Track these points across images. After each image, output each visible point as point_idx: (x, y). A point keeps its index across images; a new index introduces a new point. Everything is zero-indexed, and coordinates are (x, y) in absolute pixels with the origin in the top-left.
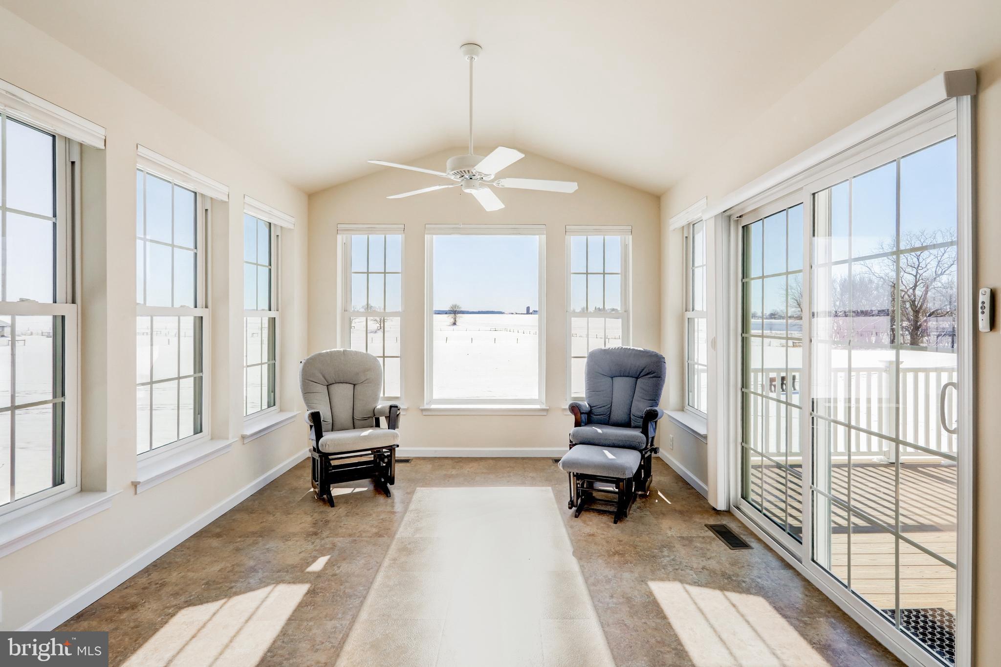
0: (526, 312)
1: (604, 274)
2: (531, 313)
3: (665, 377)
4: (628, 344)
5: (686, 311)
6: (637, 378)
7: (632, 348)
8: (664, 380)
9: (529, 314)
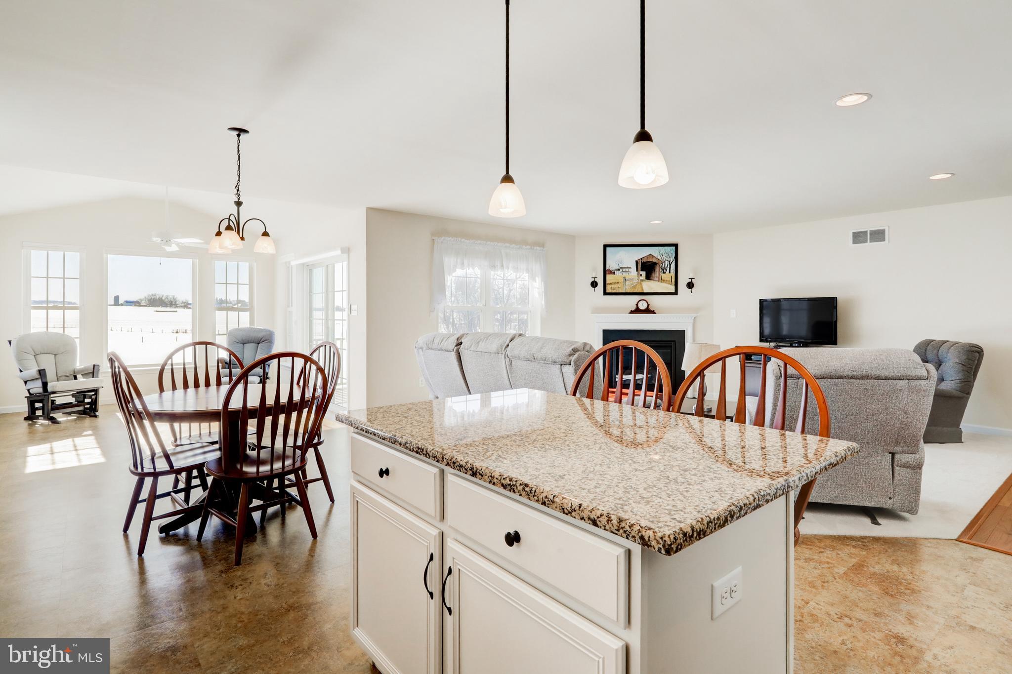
0: (113, 303)
1: (238, 284)
2: (122, 305)
3: (274, 341)
4: (254, 325)
5: (288, 307)
6: (259, 343)
7: (255, 327)
8: (274, 344)
9: (119, 305)
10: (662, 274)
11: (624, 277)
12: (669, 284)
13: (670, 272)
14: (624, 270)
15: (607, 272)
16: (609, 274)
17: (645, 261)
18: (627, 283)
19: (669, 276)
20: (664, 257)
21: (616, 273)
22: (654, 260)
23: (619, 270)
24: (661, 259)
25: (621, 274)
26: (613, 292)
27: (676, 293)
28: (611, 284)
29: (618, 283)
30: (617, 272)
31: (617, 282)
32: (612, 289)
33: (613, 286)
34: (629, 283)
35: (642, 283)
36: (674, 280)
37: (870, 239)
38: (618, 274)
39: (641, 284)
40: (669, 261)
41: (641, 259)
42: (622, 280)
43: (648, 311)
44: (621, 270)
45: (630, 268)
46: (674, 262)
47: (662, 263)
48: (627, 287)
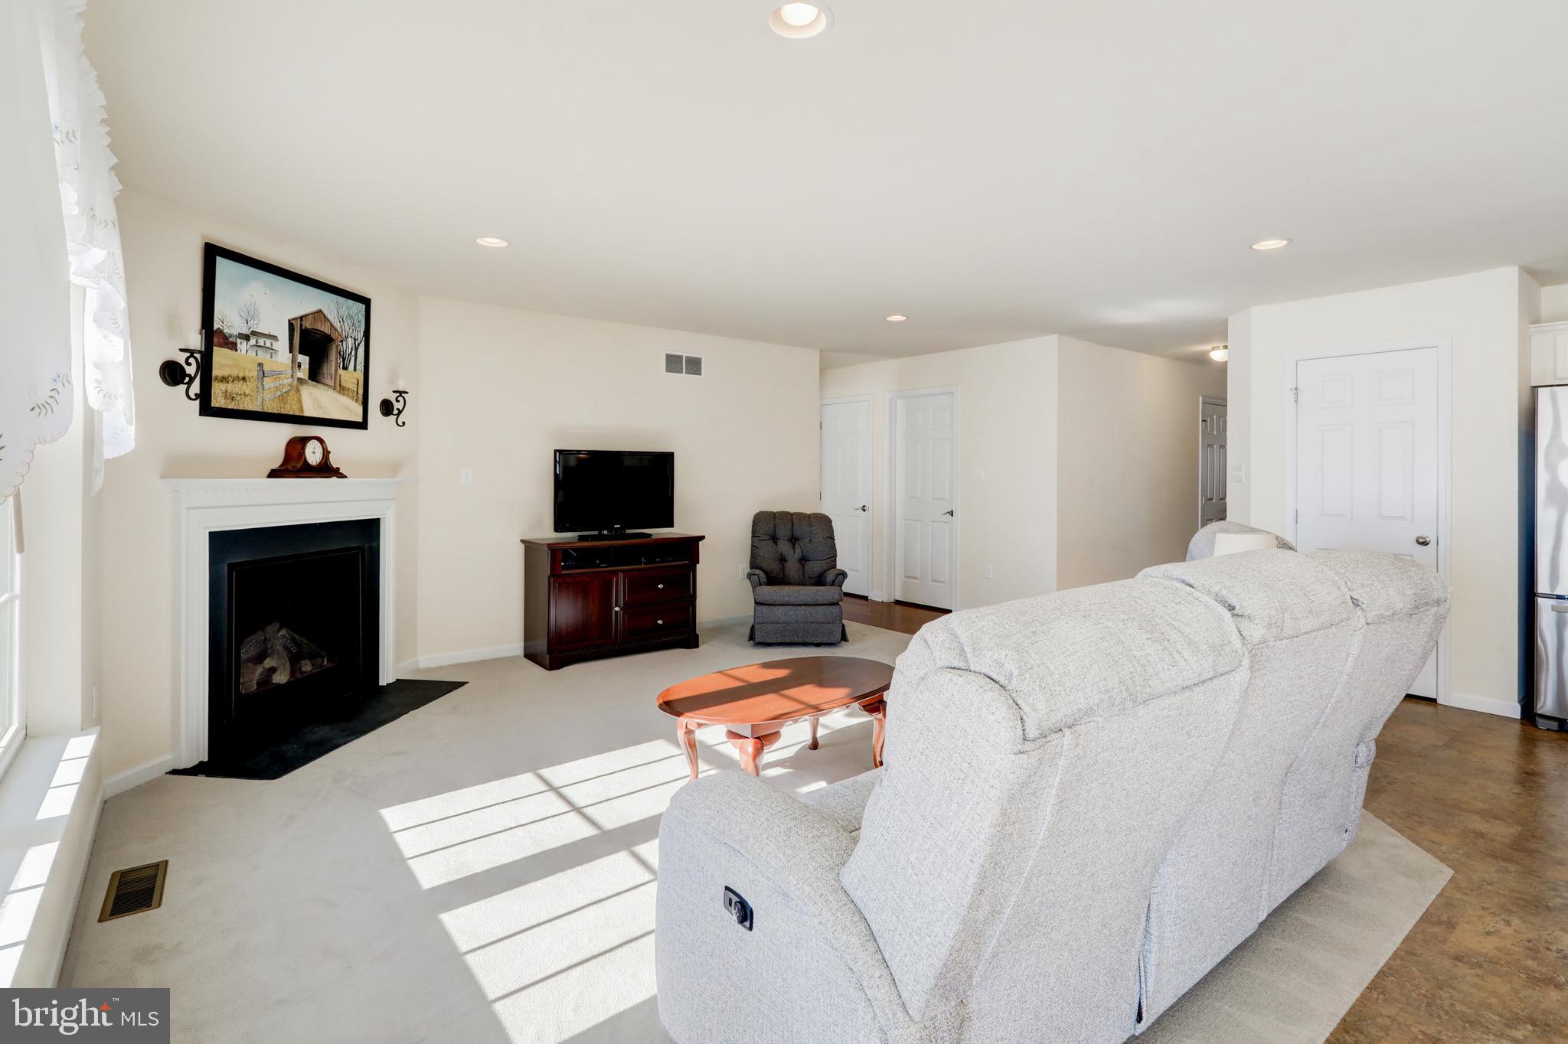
10: (341, 371)
11: (260, 365)
12: (352, 398)
13: (355, 370)
14: (261, 342)
15: (216, 340)
16: (221, 346)
17: (308, 326)
18: (268, 382)
19: (351, 377)
20: (346, 325)
21: (239, 346)
22: (326, 330)
23: (247, 338)
24: (340, 330)
25: (251, 353)
26: (231, 406)
27: (363, 425)
28: (224, 379)
29: (244, 379)
30: (242, 345)
31: (241, 375)
32: (226, 397)
33: (230, 386)
34: (272, 385)
35: (301, 388)
36: (361, 391)
37: (686, 369)
38: (244, 351)
39: (298, 391)
40: (355, 340)
41: (301, 318)
42: (253, 372)
43: (326, 470)
44: (253, 341)
45: (275, 338)
46: (363, 343)
47: (341, 341)
48: (267, 396)
